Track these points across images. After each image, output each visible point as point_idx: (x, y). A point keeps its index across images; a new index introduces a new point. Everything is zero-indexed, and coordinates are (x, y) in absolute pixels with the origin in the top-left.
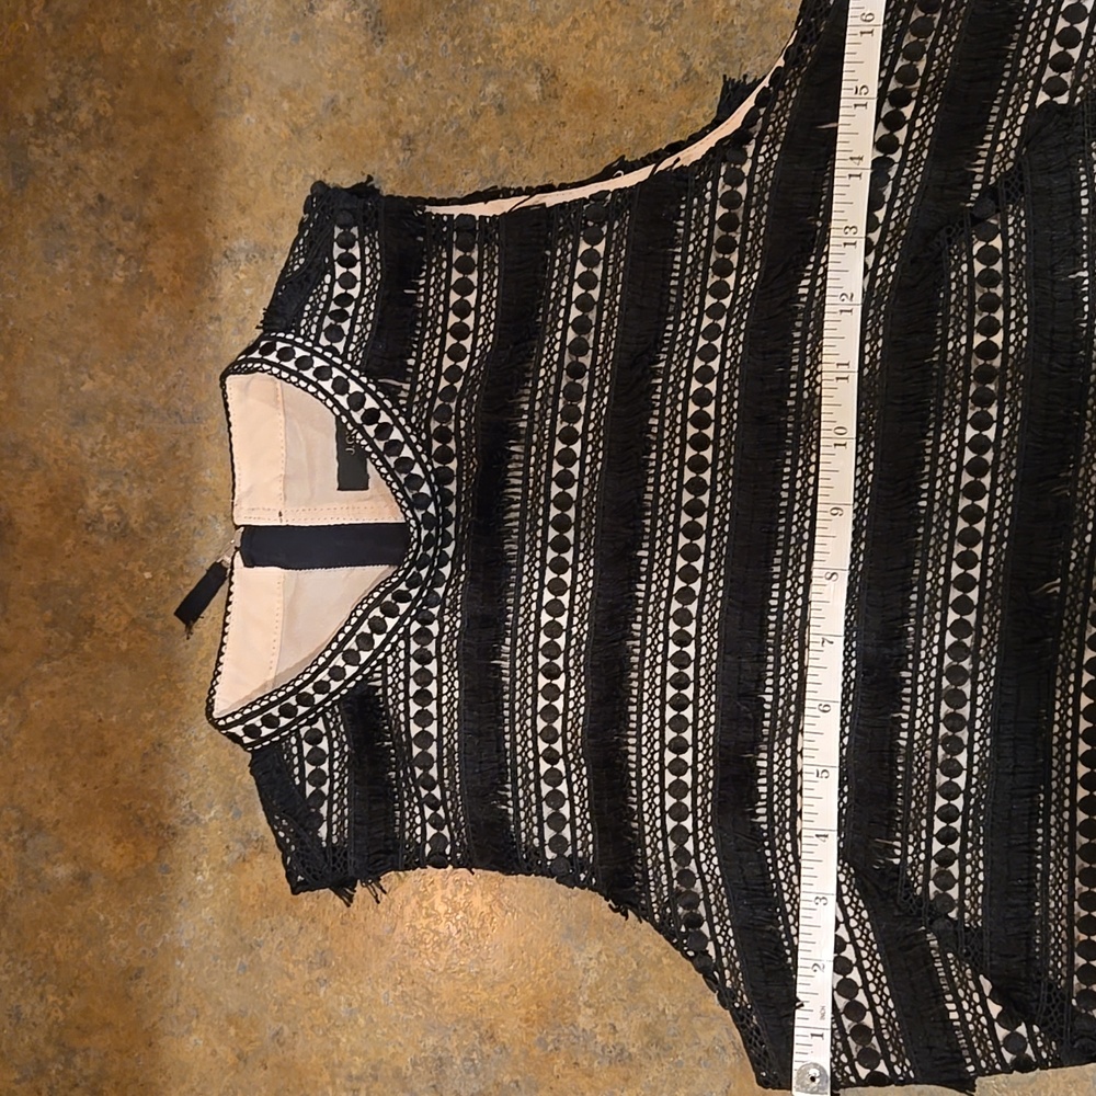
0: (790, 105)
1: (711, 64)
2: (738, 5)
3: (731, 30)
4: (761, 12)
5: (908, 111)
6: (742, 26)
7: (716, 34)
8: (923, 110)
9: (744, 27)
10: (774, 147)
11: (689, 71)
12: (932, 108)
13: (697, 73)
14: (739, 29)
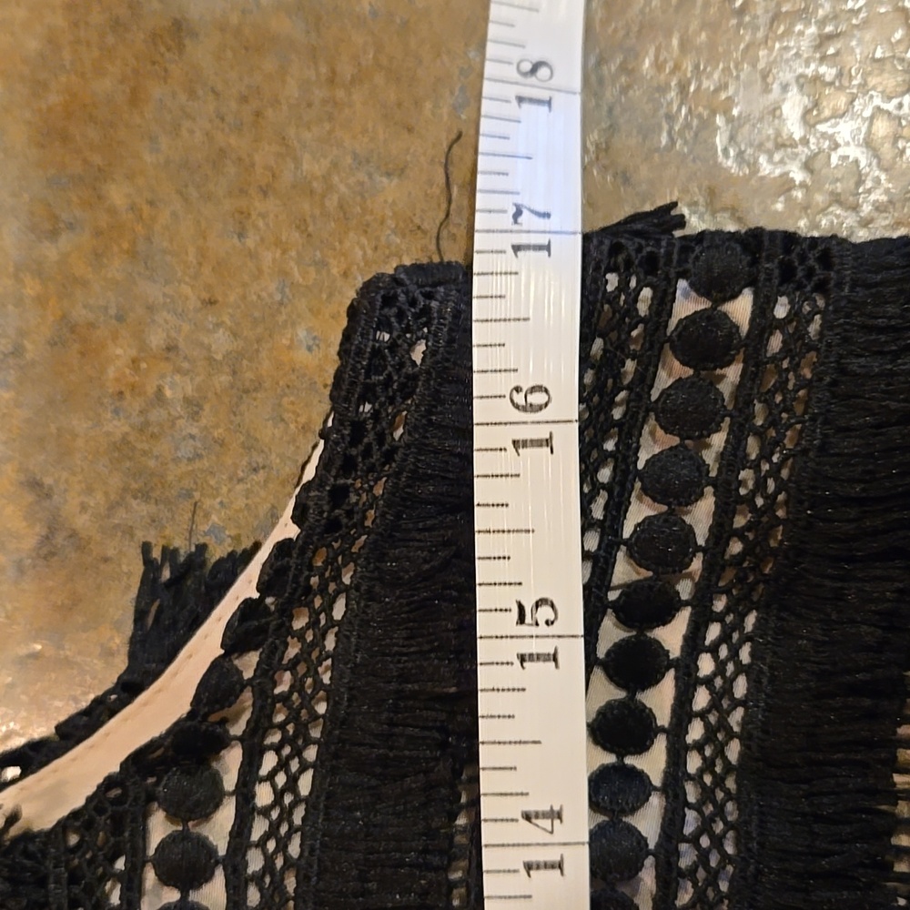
0: (330, 643)
1: (112, 507)
2: (171, 348)
3: (157, 415)
4: (234, 363)
5: (672, 636)
6: (187, 401)
7: (118, 427)
8: (714, 631)
9: (194, 407)
10: (298, 752)
11: (53, 528)
12: (739, 625)
13: (73, 534)
14: (179, 409)
